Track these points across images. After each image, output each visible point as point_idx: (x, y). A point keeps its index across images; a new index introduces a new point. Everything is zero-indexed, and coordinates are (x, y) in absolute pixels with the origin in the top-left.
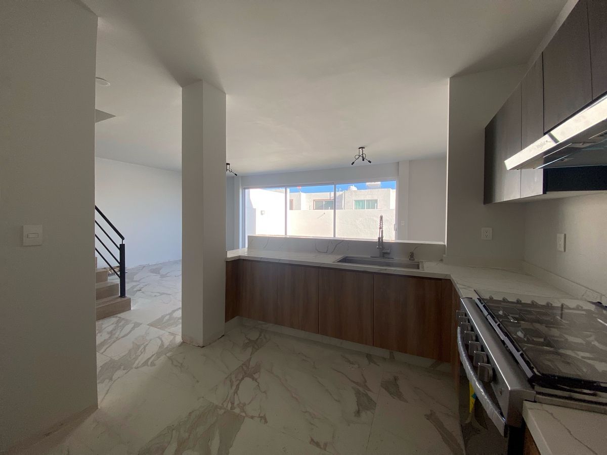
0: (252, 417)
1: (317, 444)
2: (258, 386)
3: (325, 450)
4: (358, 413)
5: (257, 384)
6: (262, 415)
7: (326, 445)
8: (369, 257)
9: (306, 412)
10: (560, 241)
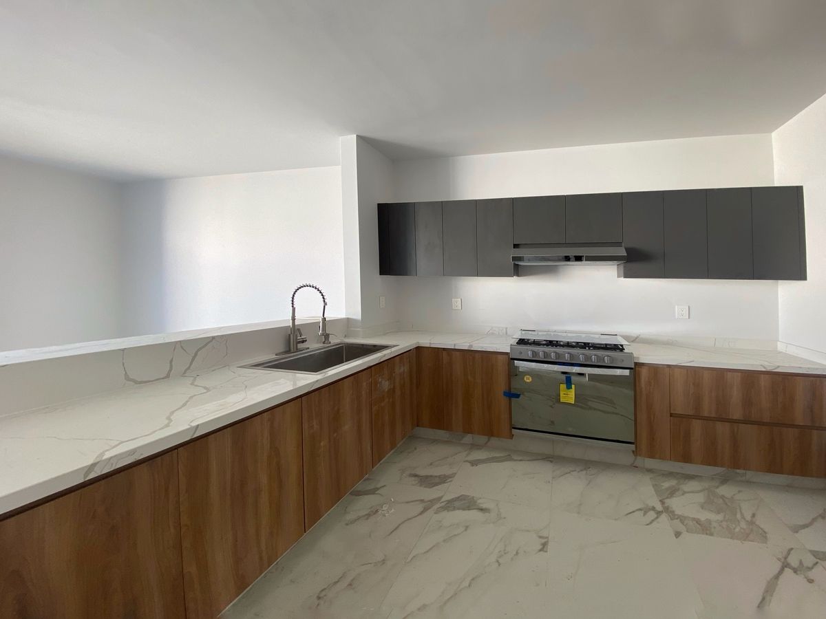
1: (544, 545)
3: (548, 537)
7: (540, 537)
9: (498, 561)
10: (457, 303)
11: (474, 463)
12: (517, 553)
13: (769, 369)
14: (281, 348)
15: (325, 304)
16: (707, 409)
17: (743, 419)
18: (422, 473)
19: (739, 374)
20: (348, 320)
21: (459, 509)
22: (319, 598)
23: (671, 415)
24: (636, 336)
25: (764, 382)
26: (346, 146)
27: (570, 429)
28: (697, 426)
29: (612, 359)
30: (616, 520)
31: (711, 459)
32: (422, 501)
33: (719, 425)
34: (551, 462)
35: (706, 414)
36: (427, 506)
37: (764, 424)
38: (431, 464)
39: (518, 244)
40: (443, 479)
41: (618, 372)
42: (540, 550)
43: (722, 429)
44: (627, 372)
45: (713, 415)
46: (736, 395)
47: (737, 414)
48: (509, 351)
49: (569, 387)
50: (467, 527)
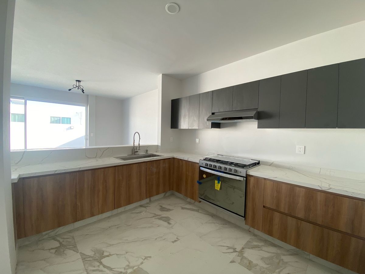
0: (142, 263)
1: (176, 241)
2: (117, 255)
3: (179, 239)
4: (169, 223)
5: (116, 255)
6: (144, 258)
7: (177, 238)
8: (127, 155)
9: (156, 239)
10: (197, 140)
11: (183, 208)
12: (164, 239)
13: (323, 189)
14: (130, 153)
15: (140, 139)
16: (284, 208)
17: (304, 218)
18: (164, 206)
19: (304, 190)
20: (157, 145)
21: (162, 220)
22: (109, 227)
23: (264, 207)
24: (271, 162)
25: (320, 198)
26: (158, 79)
27: (218, 203)
28: (277, 217)
29: (236, 171)
30: (212, 245)
31: (284, 238)
32: (155, 214)
33: (289, 218)
34: (212, 217)
35: (282, 210)
36: (155, 216)
37: (319, 225)
38: (169, 204)
39: (214, 113)
40: (168, 210)
41: (238, 178)
42: (172, 242)
43: (291, 222)
44: (242, 179)
45: (286, 212)
46: (301, 202)
47: (301, 215)
48: (199, 162)
49: (219, 183)
50: (159, 226)
